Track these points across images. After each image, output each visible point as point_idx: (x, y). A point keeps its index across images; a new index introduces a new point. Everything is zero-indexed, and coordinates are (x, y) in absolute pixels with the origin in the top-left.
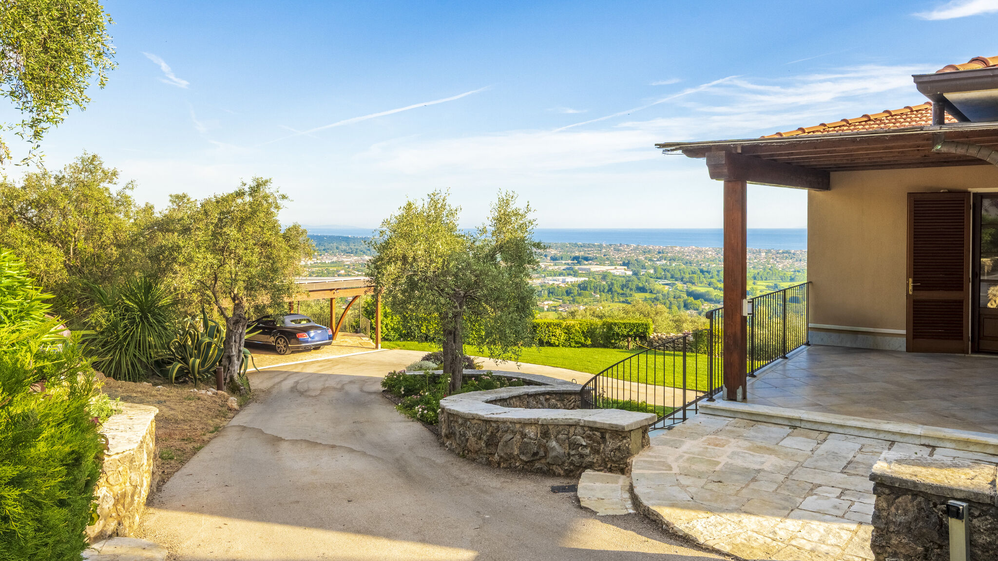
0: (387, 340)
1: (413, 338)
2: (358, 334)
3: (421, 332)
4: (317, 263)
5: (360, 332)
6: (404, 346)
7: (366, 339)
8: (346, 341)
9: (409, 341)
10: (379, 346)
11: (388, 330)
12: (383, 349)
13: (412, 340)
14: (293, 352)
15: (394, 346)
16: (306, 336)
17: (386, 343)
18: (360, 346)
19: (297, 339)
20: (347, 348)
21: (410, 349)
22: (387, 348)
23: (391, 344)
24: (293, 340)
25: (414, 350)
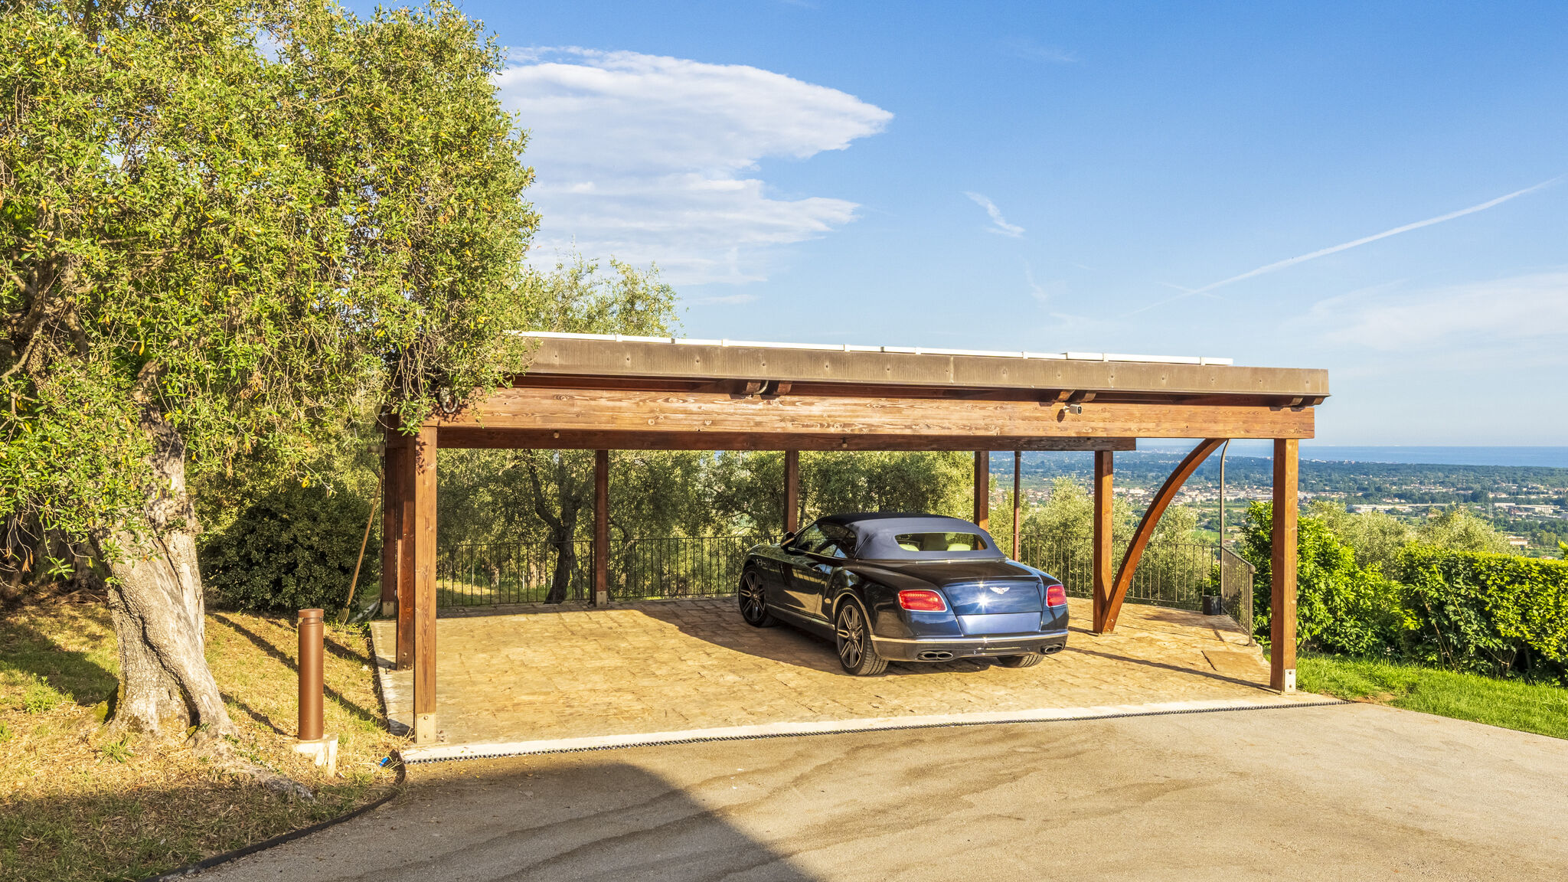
0: (1328, 649)
1: (1454, 656)
2: (1213, 619)
3: (1496, 634)
4: (1211, 500)
5: (1219, 611)
6: (1412, 688)
7: (1235, 641)
8: (1151, 642)
9: (1431, 664)
10: (1290, 679)
11: (1332, 611)
12: (1306, 697)
13: (1445, 663)
14: (894, 668)
15: (1362, 684)
16: (940, 606)
17: (1325, 662)
18: (1202, 665)
19: (902, 615)
20: (1140, 674)
21: (1448, 713)
22: (1327, 691)
23: (1350, 674)
24: (886, 617)
25: (1474, 718)
